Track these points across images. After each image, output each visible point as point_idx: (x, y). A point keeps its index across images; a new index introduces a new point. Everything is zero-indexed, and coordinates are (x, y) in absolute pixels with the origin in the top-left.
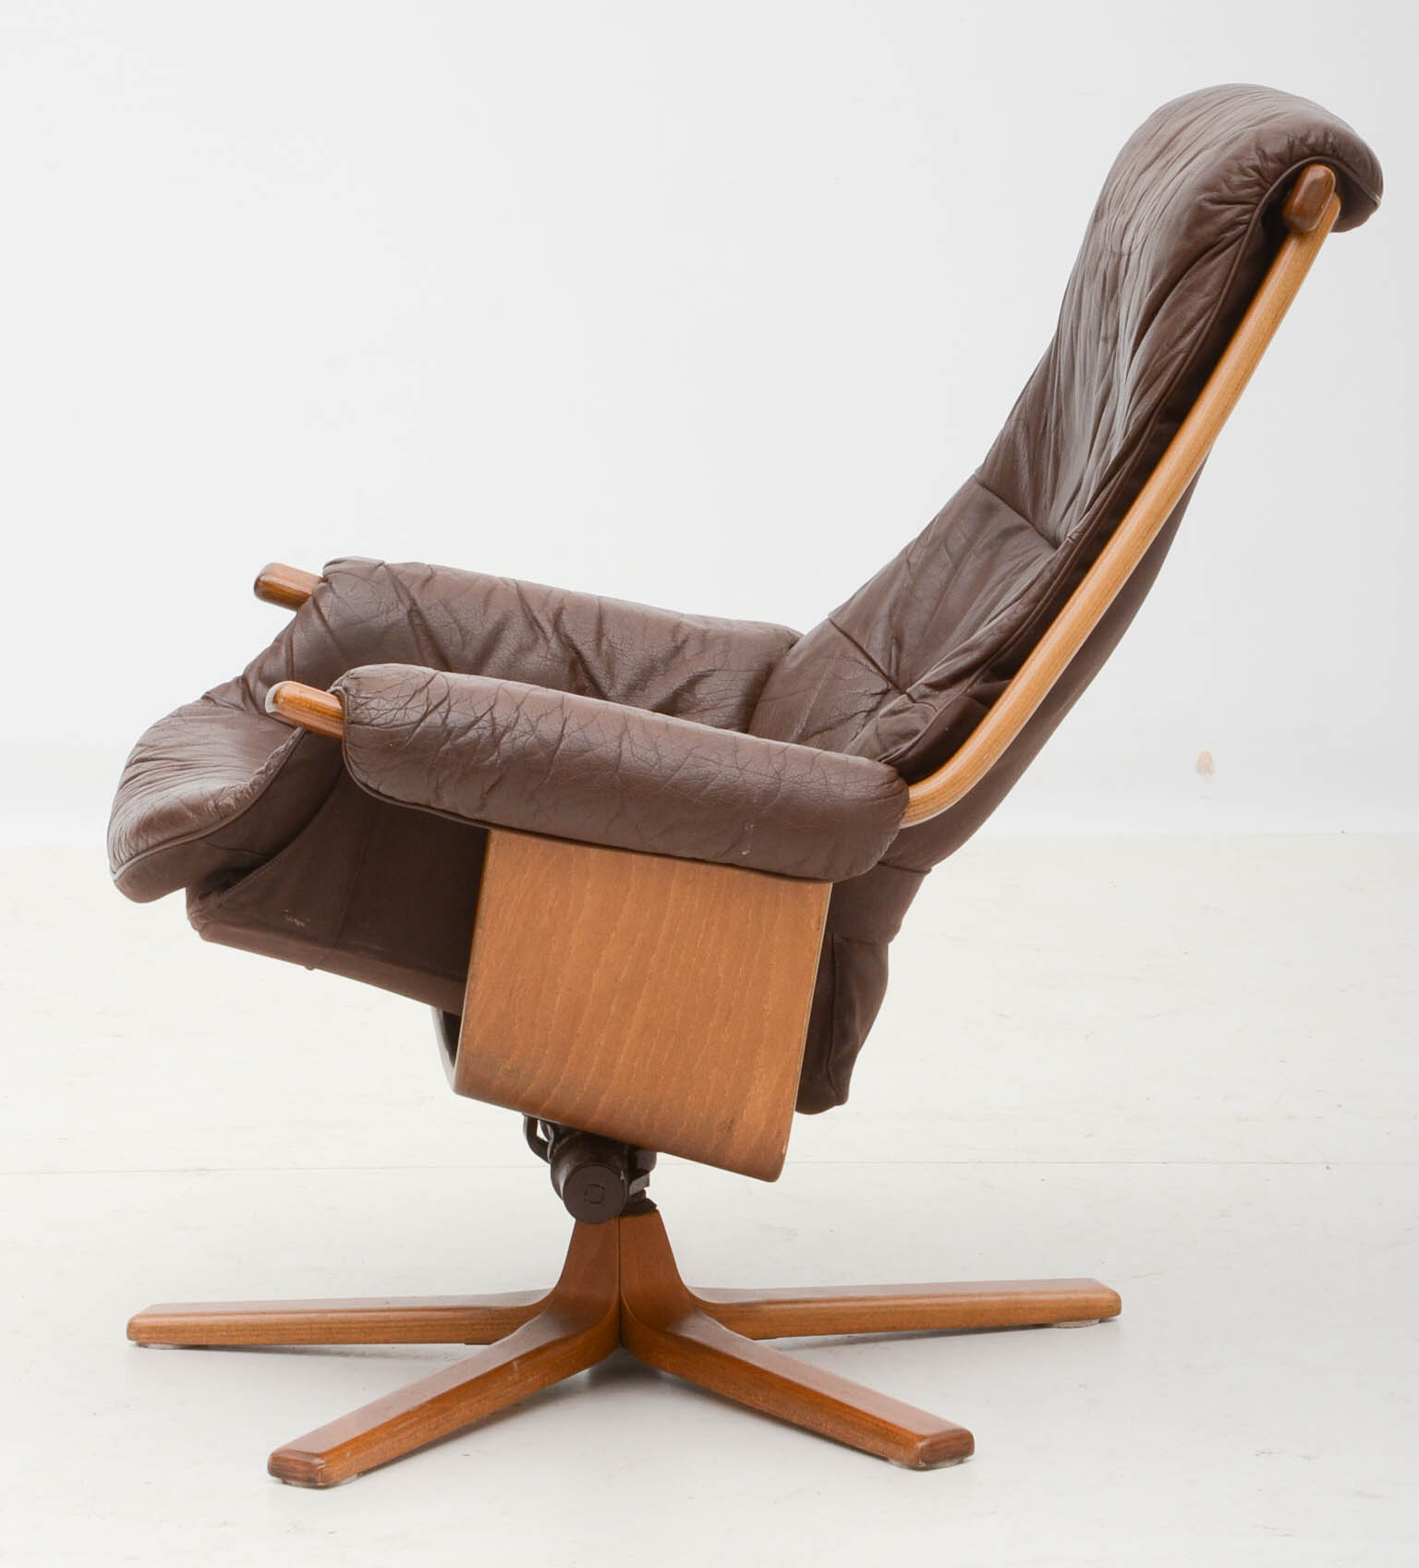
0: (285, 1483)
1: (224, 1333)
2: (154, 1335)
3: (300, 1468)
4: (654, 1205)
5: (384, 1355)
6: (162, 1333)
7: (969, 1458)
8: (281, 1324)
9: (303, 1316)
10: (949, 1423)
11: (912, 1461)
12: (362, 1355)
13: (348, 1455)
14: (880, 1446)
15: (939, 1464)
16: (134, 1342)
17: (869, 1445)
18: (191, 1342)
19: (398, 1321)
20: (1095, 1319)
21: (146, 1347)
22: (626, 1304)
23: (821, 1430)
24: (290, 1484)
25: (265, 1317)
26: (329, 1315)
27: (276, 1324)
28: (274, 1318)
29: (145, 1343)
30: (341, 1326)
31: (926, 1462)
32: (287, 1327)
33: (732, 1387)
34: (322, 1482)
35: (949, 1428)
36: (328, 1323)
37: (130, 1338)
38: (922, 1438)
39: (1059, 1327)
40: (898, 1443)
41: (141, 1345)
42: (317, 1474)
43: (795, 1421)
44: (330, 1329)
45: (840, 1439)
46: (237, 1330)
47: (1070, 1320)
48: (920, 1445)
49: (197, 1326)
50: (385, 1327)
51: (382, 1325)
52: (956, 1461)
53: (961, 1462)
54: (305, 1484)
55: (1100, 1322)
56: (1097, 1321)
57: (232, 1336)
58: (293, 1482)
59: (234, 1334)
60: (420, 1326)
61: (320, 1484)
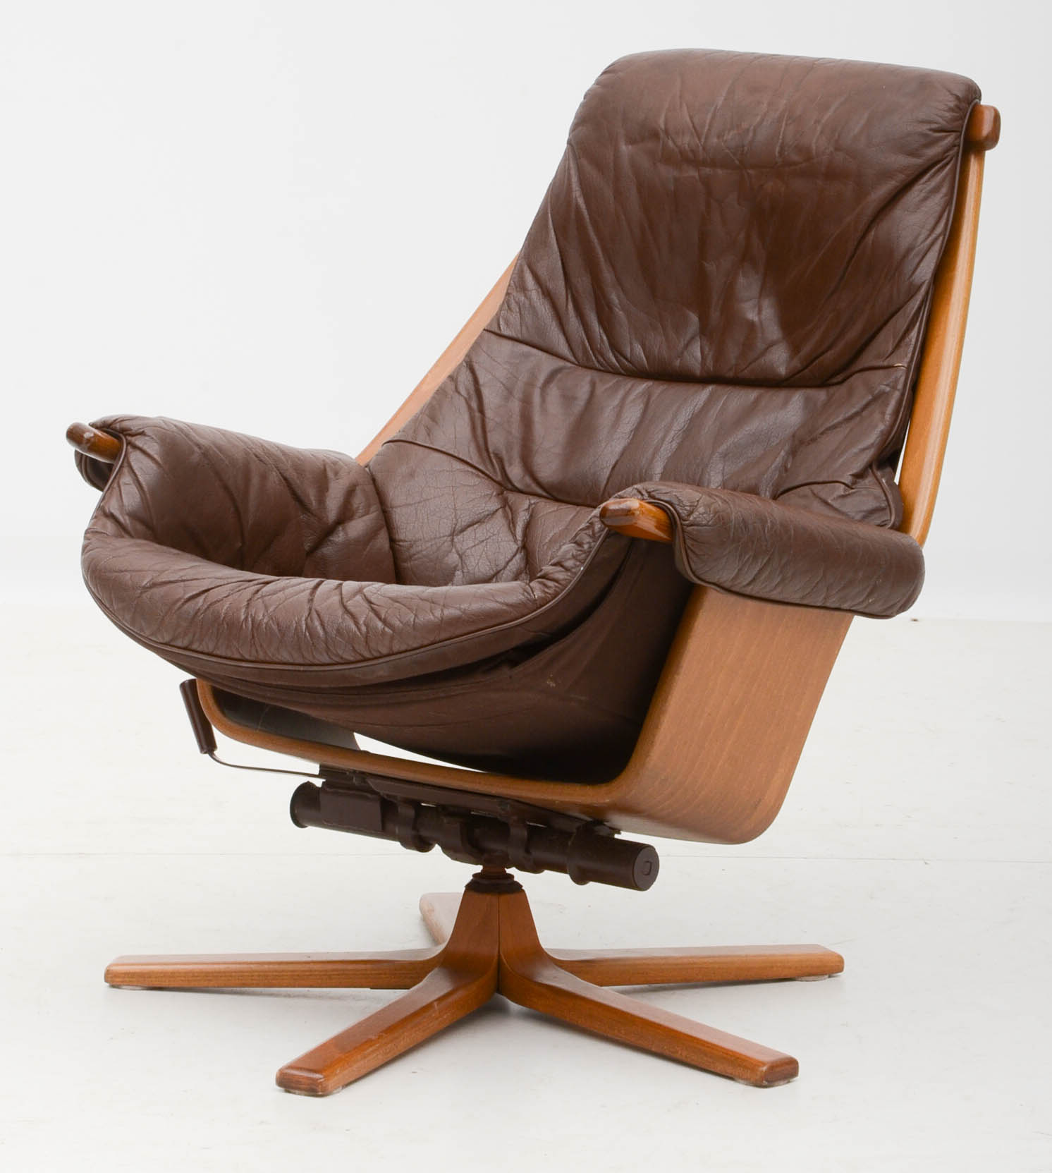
0: (288, 1091)
1: (183, 979)
2: (127, 979)
3: (303, 1081)
4: (521, 886)
5: (305, 996)
6: (132, 978)
7: (795, 1079)
8: (228, 972)
9: (245, 966)
10: (781, 1053)
11: (756, 1080)
12: (289, 996)
13: (338, 1071)
14: (729, 1070)
15: (776, 1083)
16: (107, 984)
17: (719, 1068)
18: (157, 984)
19: (321, 971)
20: (826, 974)
21: (119, 988)
22: (504, 960)
23: (677, 1056)
24: (294, 1093)
25: (216, 967)
26: (266, 966)
27: (224, 972)
28: (222, 967)
29: (120, 985)
30: (275, 974)
31: (767, 1081)
32: (234, 974)
33: (599, 1023)
34: (322, 1092)
35: (781, 1057)
36: (266, 972)
37: (106, 981)
38: (764, 1064)
39: (801, 981)
40: (746, 1067)
41: (113, 986)
42: (318, 1086)
43: (653, 1049)
44: (267, 976)
45: (693, 1063)
46: (193, 976)
47: (810, 975)
48: (764, 1068)
49: (161, 973)
50: (311, 975)
51: (307, 973)
52: (786, 1081)
53: (789, 1082)
54: (306, 1093)
55: (830, 977)
56: (827, 976)
57: (188, 981)
58: (297, 1092)
59: (190, 979)
60: (338, 975)
61: (320, 1093)
